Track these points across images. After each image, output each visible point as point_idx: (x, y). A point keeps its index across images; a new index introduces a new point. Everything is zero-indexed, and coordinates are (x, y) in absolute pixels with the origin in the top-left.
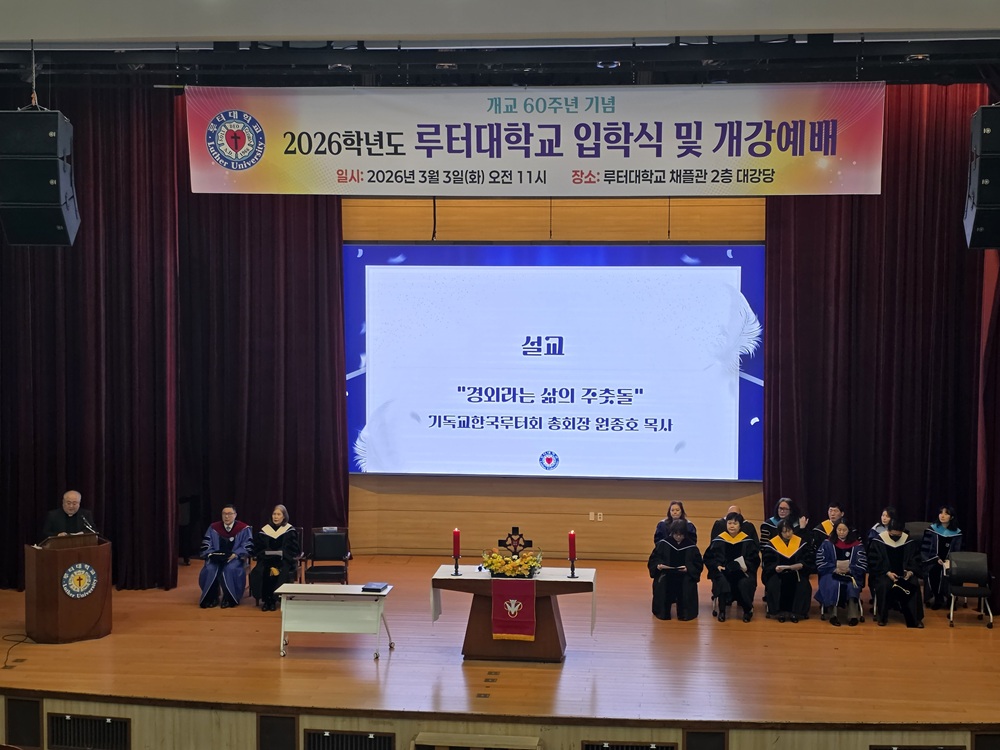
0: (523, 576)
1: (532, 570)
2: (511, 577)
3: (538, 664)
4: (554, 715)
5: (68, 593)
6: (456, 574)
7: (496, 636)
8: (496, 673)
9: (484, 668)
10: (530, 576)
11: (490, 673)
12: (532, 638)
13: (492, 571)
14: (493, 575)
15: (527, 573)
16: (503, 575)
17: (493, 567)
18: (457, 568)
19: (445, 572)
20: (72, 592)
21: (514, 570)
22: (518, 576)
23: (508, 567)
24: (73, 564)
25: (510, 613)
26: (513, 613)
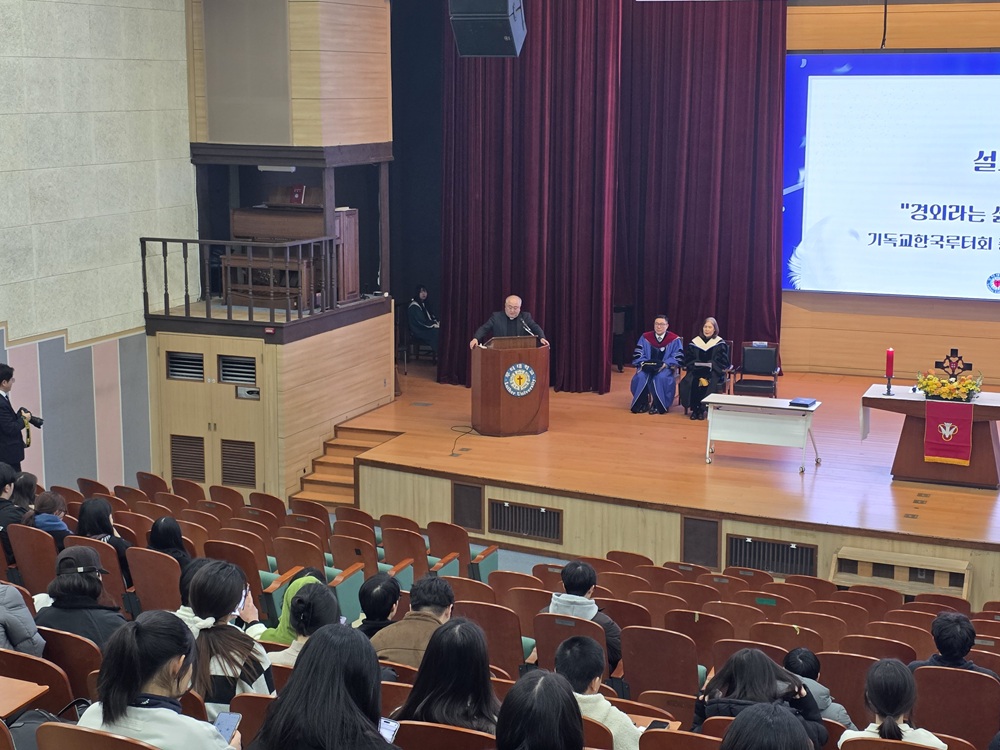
0: (960, 399)
1: (970, 394)
2: (947, 399)
3: (972, 490)
4: (986, 541)
5: (510, 390)
6: (889, 393)
7: (928, 459)
8: (926, 495)
9: (914, 489)
10: (968, 400)
11: (920, 495)
12: (966, 463)
13: (927, 393)
14: (927, 397)
15: (965, 397)
16: (938, 397)
17: (928, 389)
18: (889, 387)
19: (877, 391)
20: (513, 389)
21: (951, 393)
22: (955, 399)
23: (943, 389)
24: (514, 364)
25: (945, 436)
26: (947, 436)
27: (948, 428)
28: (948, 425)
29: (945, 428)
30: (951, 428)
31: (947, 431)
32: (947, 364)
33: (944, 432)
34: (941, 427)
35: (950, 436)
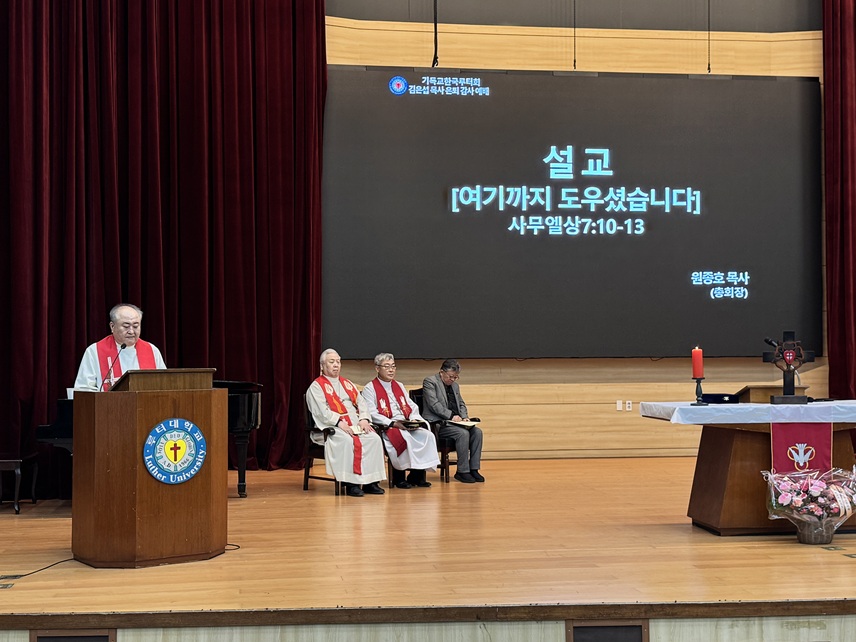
5: (155, 472)
20: (161, 470)
24: (164, 419)
25: (798, 464)
26: (801, 464)
27: (801, 452)
28: (801, 447)
29: (797, 452)
31: (802, 456)
33: (797, 458)
34: (793, 452)
35: (805, 463)
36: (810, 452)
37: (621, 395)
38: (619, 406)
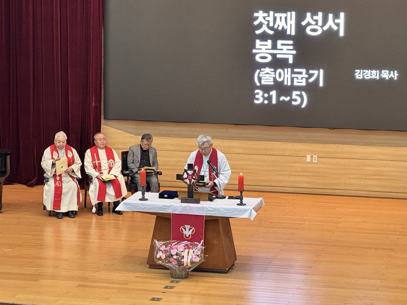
25: (185, 235)
26: (187, 236)
27: (187, 229)
28: (188, 227)
29: (185, 229)
30: (190, 230)
31: (188, 231)
32: (185, 176)
33: (185, 232)
34: (183, 229)
35: (189, 235)
36: (192, 230)
37: (310, 151)
38: (308, 159)
